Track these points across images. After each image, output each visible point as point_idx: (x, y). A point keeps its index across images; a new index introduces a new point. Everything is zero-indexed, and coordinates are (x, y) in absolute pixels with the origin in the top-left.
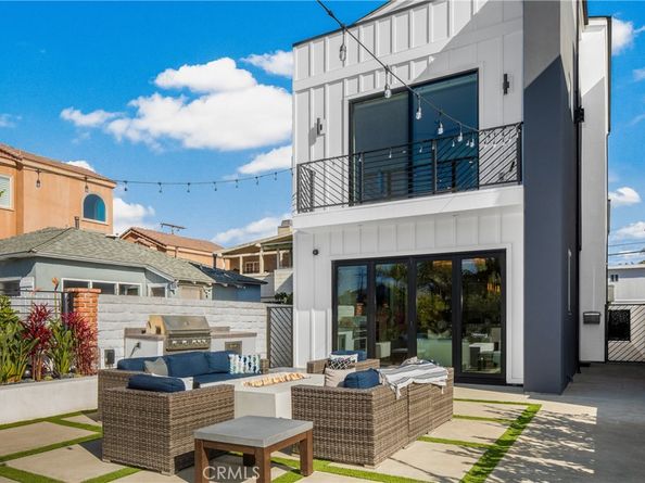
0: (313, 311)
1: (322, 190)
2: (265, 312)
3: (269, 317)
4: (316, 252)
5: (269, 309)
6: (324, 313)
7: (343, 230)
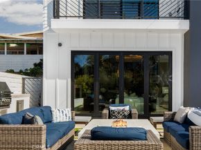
0: (58, 80)
1: (65, 9)
2: (21, 81)
3: (24, 84)
4: (60, 45)
5: (23, 79)
6: (65, 81)
7: (80, 33)
